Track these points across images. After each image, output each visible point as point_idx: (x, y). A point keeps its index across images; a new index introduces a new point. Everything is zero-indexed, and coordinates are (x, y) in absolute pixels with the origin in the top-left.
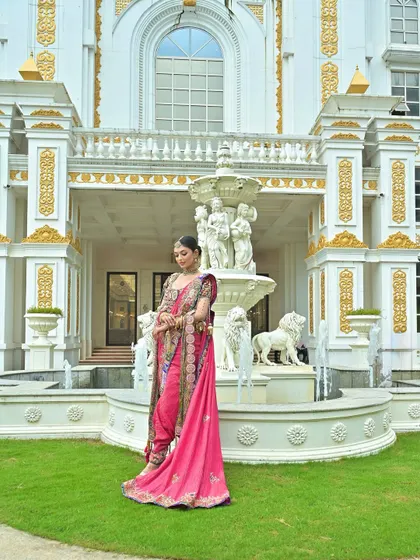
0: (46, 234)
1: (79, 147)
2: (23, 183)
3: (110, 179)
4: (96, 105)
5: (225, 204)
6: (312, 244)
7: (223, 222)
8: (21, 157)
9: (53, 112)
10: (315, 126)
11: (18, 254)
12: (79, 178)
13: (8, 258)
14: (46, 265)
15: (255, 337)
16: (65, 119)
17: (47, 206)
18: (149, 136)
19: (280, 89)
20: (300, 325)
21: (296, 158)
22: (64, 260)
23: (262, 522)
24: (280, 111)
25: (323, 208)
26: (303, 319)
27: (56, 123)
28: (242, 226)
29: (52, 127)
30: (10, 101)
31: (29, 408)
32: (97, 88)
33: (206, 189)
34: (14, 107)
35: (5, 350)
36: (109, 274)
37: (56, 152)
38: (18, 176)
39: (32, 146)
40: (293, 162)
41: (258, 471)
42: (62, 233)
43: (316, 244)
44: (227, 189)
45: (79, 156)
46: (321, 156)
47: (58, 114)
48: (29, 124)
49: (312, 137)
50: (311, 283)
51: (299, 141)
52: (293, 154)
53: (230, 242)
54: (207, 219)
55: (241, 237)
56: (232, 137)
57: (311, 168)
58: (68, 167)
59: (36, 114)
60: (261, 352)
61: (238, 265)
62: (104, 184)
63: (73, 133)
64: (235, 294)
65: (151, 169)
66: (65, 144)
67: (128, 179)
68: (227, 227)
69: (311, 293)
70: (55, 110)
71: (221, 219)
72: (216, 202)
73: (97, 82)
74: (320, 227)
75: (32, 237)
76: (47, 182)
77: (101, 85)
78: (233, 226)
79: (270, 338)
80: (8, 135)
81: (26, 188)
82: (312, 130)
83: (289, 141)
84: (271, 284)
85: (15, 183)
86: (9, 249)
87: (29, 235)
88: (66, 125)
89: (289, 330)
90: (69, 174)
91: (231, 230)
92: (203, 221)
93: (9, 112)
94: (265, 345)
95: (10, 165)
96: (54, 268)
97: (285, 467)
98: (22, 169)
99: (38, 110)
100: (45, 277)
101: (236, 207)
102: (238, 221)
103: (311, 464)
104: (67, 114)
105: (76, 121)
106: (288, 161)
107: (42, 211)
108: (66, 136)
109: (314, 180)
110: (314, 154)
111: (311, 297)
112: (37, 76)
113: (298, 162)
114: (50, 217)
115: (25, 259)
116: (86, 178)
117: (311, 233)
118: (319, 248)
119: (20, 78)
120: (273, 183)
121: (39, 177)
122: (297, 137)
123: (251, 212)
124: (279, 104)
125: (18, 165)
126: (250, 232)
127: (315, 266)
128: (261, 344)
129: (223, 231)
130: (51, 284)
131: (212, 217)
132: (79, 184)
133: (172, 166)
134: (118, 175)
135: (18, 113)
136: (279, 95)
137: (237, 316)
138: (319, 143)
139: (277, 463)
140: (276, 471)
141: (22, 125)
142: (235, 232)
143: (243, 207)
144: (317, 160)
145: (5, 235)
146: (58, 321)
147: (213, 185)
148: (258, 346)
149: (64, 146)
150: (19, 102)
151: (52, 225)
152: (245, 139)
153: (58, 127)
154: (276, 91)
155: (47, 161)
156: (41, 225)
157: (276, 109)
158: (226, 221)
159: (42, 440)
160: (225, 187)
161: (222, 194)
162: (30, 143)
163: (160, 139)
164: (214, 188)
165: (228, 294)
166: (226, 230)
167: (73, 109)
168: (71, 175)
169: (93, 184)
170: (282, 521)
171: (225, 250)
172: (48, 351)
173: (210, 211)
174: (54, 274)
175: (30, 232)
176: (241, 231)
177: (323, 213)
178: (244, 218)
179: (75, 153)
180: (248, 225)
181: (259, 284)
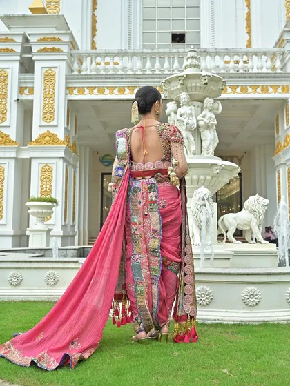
0: (47, 138)
1: (76, 66)
2: (30, 97)
3: (101, 91)
4: (93, 35)
5: (193, 99)
6: (279, 143)
7: (191, 115)
8: (28, 75)
9: (54, 38)
10: (279, 40)
11: (25, 155)
12: (75, 91)
13: (16, 159)
14: (47, 164)
15: (221, 218)
16: (65, 43)
17: (48, 114)
18: (134, 54)
19: (249, 14)
20: (263, 206)
21: (262, 68)
22: (62, 160)
23: (205, 372)
24: (249, 33)
25: (287, 110)
26: (267, 201)
27: (57, 47)
28: (208, 117)
29: (54, 50)
30: (21, 31)
31: (12, 272)
32: (94, 22)
33: (175, 86)
34: (24, 35)
35: (13, 236)
36: (103, 174)
37: (56, 71)
38: (26, 91)
39: (38, 66)
40: (260, 71)
41: (213, 329)
42: (61, 137)
43: (283, 143)
44: (193, 85)
45: (76, 73)
46: (285, 65)
47: (59, 40)
48: (35, 49)
49: (276, 49)
50: (279, 178)
51: (265, 53)
52: (260, 64)
53: (197, 132)
54: (176, 113)
55: (207, 127)
56: (206, 53)
57: (275, 76)
58: (66, 83)
59: (41, 40)
60: (227, 232)
61: (204, 152)
62: (96, 96)
63: (71, 54)
64: (202, 177)
65: (135, 82)
66: (64, 63)
67: (116, 91)
68: (194, 118)
69: (279, 187)
70: (57, 37)
71: (189, 112)
72: (184, 97)
73: (94, 16)
74: (286, 127)
75: (36, 141)
76: (49, 96)
77: (97, 19)
78: (199, 118)
79: (235, 219)
80: (18, 58)
81: (32, 101)
82: (277, 44)
83: (256, 54)
84: (235, 168)
85: (24, 97)
86: (18, 151)
87: (33, 139)
88: (65, 49)
89: (252, 211)
90: (67, 88)
91: (198, 121)
92: (172, 114)
93: (19, 40)
94: (231, 225)
95: (19, 83)
96: (54, 167)
97: (239, 327)
98: (29, 85)
99: (42, 37)
100: (47, 174)
101: (202, 101)
102: (204, 113)
103: (265, 325)
104: (66, 39)
105: (73, 44)
106: (255, 71)
107: (45, 119)
108: (65, 57)
109: (279, 86)
110: (278, 64)
111: (279, 190)
112: (43, 10)
113: (265, 71)
114: (51, 124)
115: (31, 159)
116: (81, 91)
117: (278, 133)
118: (285, 146)
119: (29, 13)
120: (242, 90)
121: (43, 92)
122: (263, 50)
123: (216, 105)
124: (249, 27)
125: (26, 82)
126: (216, 122)
127: (282, 162)
128: (226, 223)
129: (190, 122)
130: (51, 180)
131: (181, 110)
132: (75, 96)
133: (153, 78)
134: (108, 88)
135: (27, 40)
136: (248, 19)
137: (202, 195)
138: (283, 54)
139: (231, 323)
140: (230, 330)
141: (30, 50)
142: (201, 123)
143: (208, 101)
144: (282, 69)
145: (15, 140)
146: (54, 209)
147: (181, 82)
148: (224, 226)
149: (63, 65)
150: (28, 32)
151: (52, 131)
152: (217, 53)
153: (59, 50)
154: (246, 16)
155: (49, 78)
156: (44, 131)
157: (246, 31)
158: (194, 113)
159: (22, 301)
160: (192, 83)
161: (189, 90)
162: (36, 63)
163: (143, 56)
164: (182, 84)
165: (195, 177)
166: (193, 121)
167: (71, 35)
168: (69, 89)
169: (87, 96)
170: (225, 371)
171: (192, 139)
172: (45, 233)
173: (179, 105)
174: (54, 172)
175: (35, 136)
176: (207, 121)
177: (287, 115)
178: (210, 111)
179: (72, 71)
180: (214, 116)
181: (223, 168)
